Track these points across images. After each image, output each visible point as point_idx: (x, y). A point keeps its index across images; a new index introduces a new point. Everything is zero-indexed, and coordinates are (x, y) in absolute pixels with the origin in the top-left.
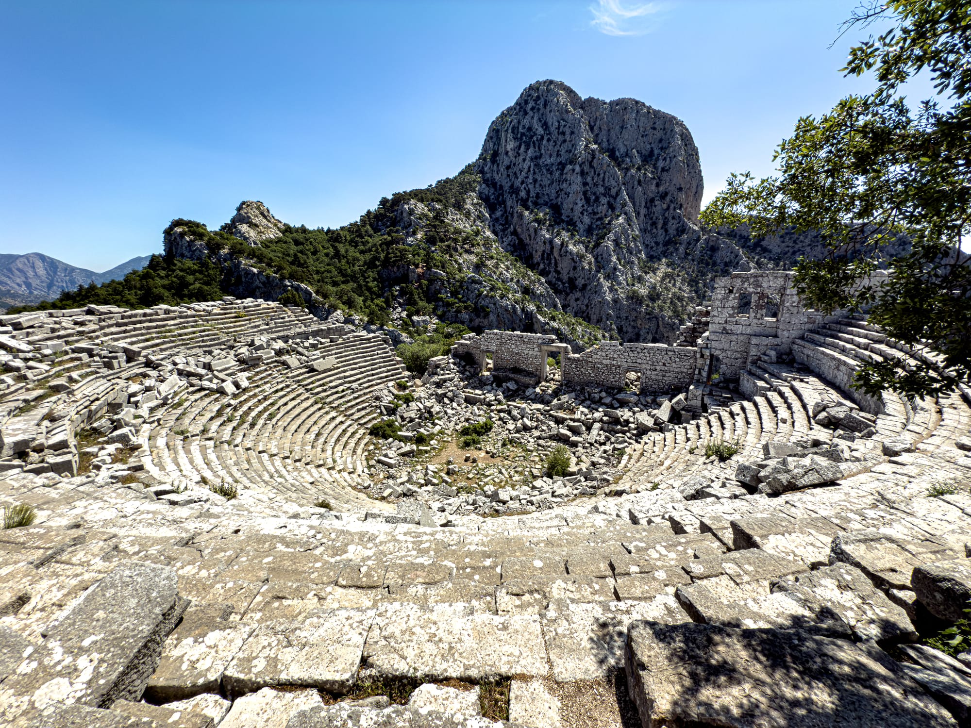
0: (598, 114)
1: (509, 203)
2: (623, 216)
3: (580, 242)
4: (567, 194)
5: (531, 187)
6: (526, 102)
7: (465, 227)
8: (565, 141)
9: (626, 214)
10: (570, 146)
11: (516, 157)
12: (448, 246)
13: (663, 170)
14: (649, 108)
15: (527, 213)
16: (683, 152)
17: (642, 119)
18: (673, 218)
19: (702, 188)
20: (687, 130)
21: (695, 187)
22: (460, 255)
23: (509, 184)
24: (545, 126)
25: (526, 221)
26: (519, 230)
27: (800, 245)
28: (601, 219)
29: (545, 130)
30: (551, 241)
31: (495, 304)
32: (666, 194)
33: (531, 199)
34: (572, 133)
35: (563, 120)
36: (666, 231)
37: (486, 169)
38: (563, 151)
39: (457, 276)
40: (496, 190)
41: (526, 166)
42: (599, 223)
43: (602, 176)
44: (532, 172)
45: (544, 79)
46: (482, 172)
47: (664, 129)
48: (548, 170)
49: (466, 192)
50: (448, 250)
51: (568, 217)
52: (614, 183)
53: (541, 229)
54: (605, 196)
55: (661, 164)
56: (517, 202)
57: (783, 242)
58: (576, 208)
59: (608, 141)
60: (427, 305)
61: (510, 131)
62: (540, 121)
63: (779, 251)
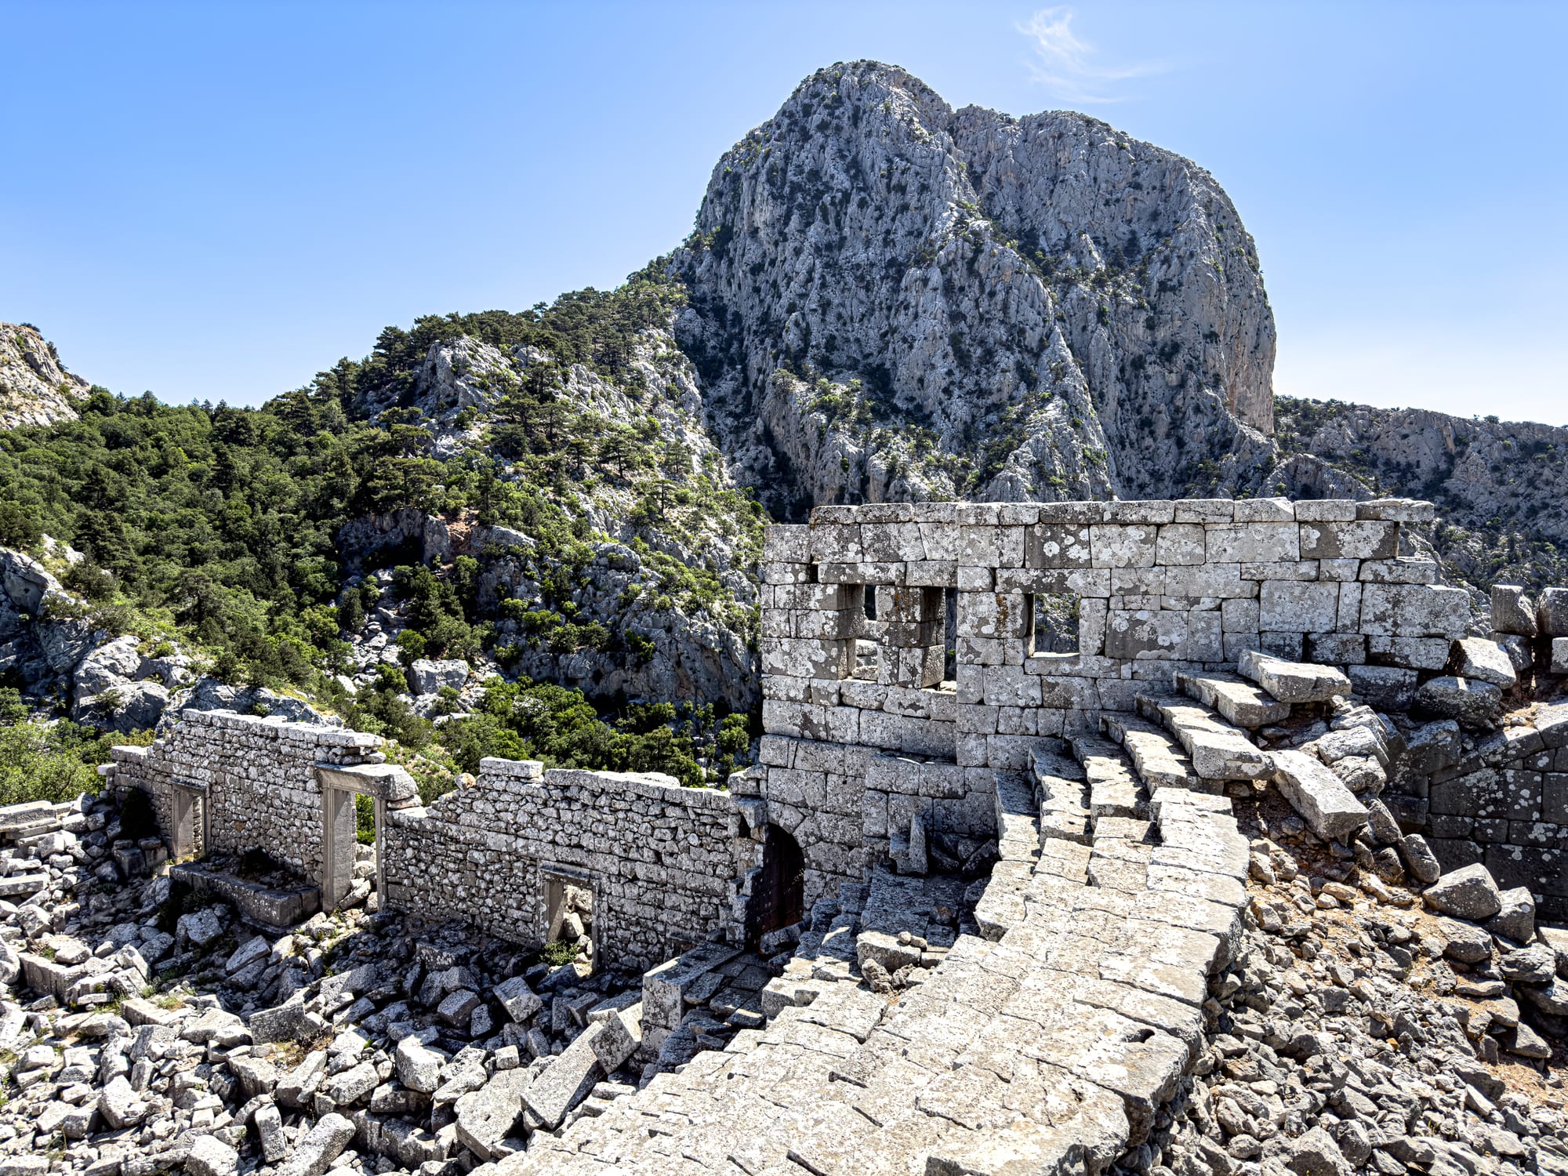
0: (992, 145)
1: (754, 361)
2: (1058, 400)
3: (940, 466)
4: (909, 341)
5: (814, 319)
6: (807, 111)
7: (615, 415)
8: (905, 208)
9: (1065, 395)
10: (919, 220)
11: (776, 244)
12: (556, 465)
13: (1163, 286)
14: (1120, 137)
15: (799, 387)
16: (1213, 245)
17: (1104, 162)
18: (1197, 410)
19: (1272, 337)
20: (1221, 192)
21: (1252, 332)
22: (589, 489)
23: (758, 312)
24: (855, 168)
25: (795, 406)
26: (778, 431)
27: (1546, 491)
28: (997, 407)
29: (854, 178)
30: (862, 464)
31: (669, 630)
32: (1176, 348)
33: (811, 352)
34: (924, 188)
35: (901, 156)
36: (1180, 443)
37: (698, 271)
38: (901, 232)
39: (567, 548)
40: (723, 326)
41: (801, 266)
42: (993, 417)
43: (1000, 297)
44: (817, 282)
45: (856, 59)
46: (689, 278)
47: (1163, 189)
48: (862, 278)
49: (637, 327)
50: (550, 476)
51: (911, 399)
52: (1032, 316)
53: (836, 429)
54: (1009, 348)
55: (1156, 272)
56: (776, 358)
57: (1501, 483)
58: (930, 377)
59: (1019, 211)
60: (466, 627)
61: (763, 178)
62: (843, 157)
63: (1493, 505)
